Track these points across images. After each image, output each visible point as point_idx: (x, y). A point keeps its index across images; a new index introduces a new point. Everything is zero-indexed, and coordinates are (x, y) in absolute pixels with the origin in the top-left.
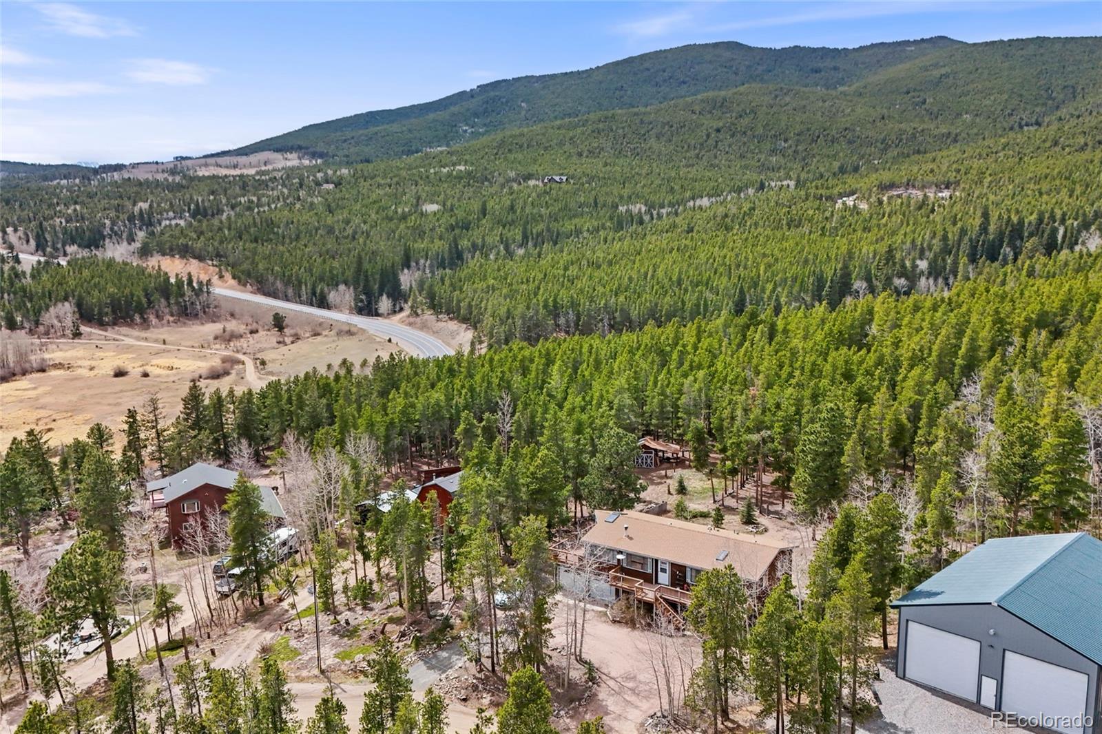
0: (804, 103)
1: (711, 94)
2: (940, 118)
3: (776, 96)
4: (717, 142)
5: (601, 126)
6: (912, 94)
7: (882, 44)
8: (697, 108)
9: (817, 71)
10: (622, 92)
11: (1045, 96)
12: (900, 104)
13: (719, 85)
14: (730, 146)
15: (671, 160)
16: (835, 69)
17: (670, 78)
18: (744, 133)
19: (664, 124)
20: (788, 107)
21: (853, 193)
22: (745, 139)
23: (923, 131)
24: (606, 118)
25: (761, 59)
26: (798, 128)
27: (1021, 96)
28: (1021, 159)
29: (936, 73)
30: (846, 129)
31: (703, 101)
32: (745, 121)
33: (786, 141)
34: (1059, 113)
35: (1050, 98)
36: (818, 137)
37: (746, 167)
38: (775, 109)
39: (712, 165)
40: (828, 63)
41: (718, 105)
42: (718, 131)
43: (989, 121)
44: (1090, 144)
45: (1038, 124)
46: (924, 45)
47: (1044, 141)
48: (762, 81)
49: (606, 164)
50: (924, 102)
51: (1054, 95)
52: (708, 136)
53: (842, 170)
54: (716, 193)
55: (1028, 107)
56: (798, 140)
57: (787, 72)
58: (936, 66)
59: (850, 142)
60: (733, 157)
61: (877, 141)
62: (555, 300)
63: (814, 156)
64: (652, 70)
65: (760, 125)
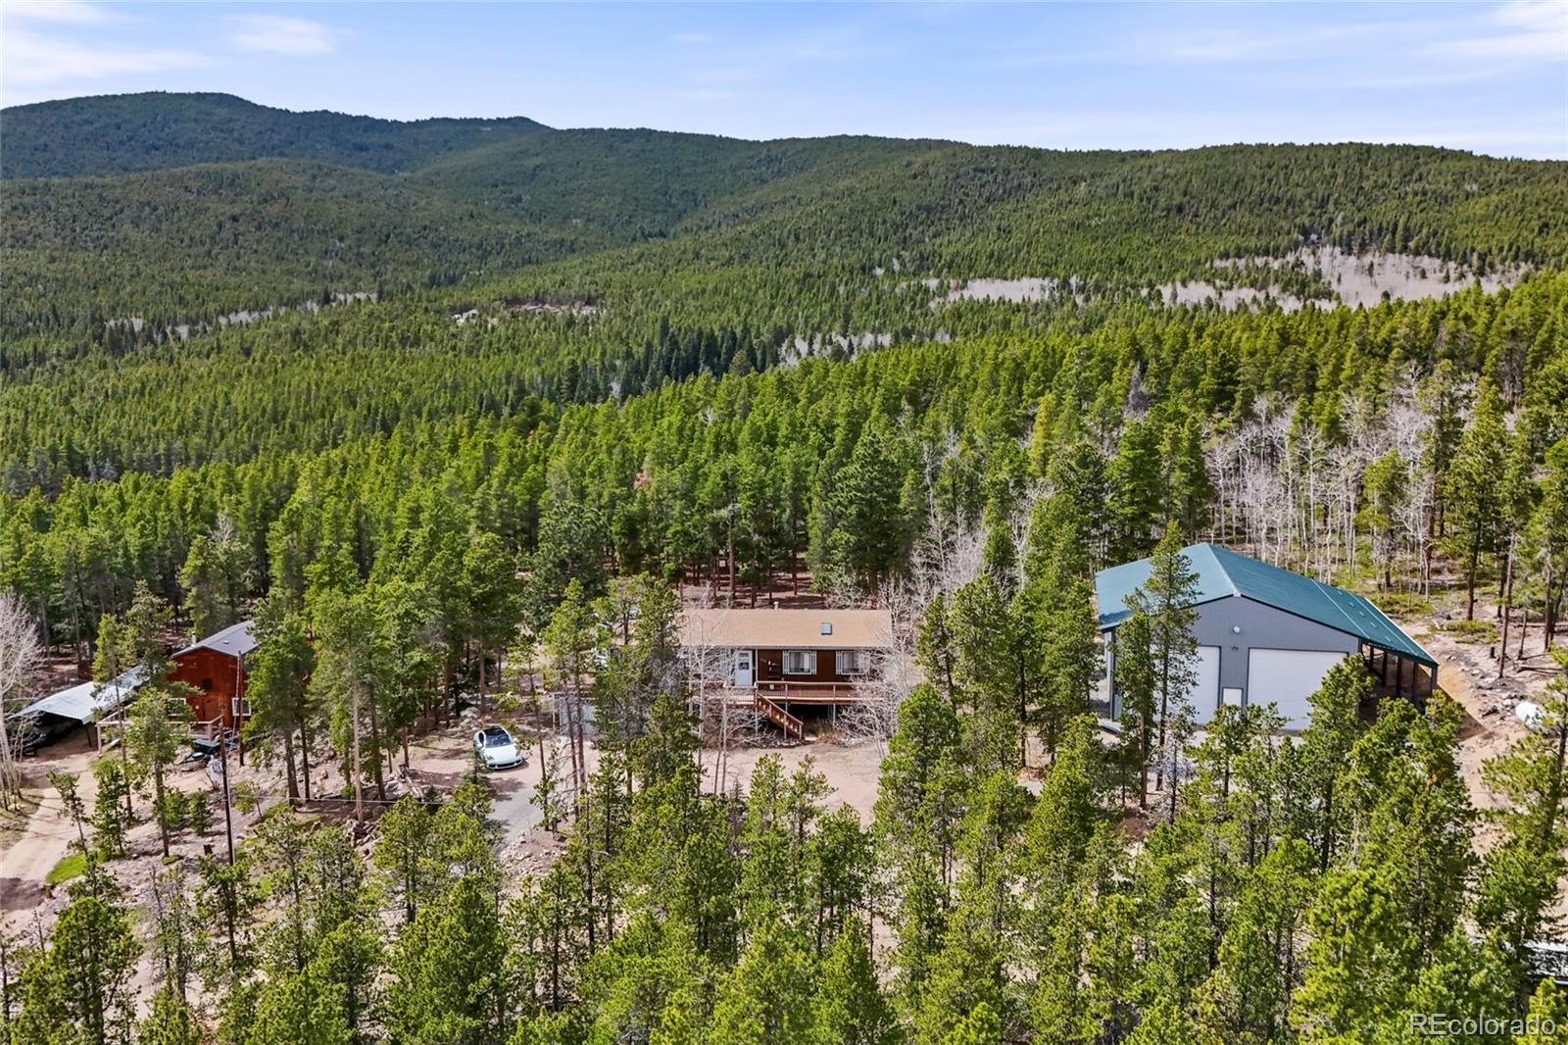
0: (357, 188)
1: (212, 166)
2: (544, 221)
3: (314, 177)
4: (236, 235)
5: (27, 200)
6: (501, 187)
7: (446, 119)
8: (194, 185)
9: (362, 148)
10: (47, 155)
11: (663, 200)
12: (490, 200)
13: (215, 155)
14: (258, 242)
15: (164, 257)
16: (388, 147)
17: (130, 139)
18: (277, 225)
19: (143, 205)
20: (335, 193)
21: (466, 308)
22: (280, 234)
23: (529, 235)
24: (35, 188)
25: (275, 124)
26: (357, 222)
27: (636, 199)
28: (665, 272)
29: (531, 163)
30: (425, 228)
31: (199, 175)
32: (274, 209)
33: (341, 239)
34: (684, 224)
35: (669, 204)
36: (388, 236)
37: (290, 272)
38: (316, 195)
39: (235, 268)
40: (374, 138)
41: (226, 182)
42: (235, 219)
43: (606, 228)
44: (737, 257)
45: (662, 235)
46: (503, 126)
47: (684, 252)
48: (282, 154)
49: (53, 260)
50: (519, 199)
51: (674, 201)
52: (220, 226)
53: (434, 282)
54: (258, 306)
55: (648, 213)
56: (359, 240)
57: (319, 146)
58: (525, 153)
59: (435, 246)
60: (265, 258)
61: (470, 247)
62: (69, 447)
63: (386, 262)
64: (97, 125)
65: (298, 215)
